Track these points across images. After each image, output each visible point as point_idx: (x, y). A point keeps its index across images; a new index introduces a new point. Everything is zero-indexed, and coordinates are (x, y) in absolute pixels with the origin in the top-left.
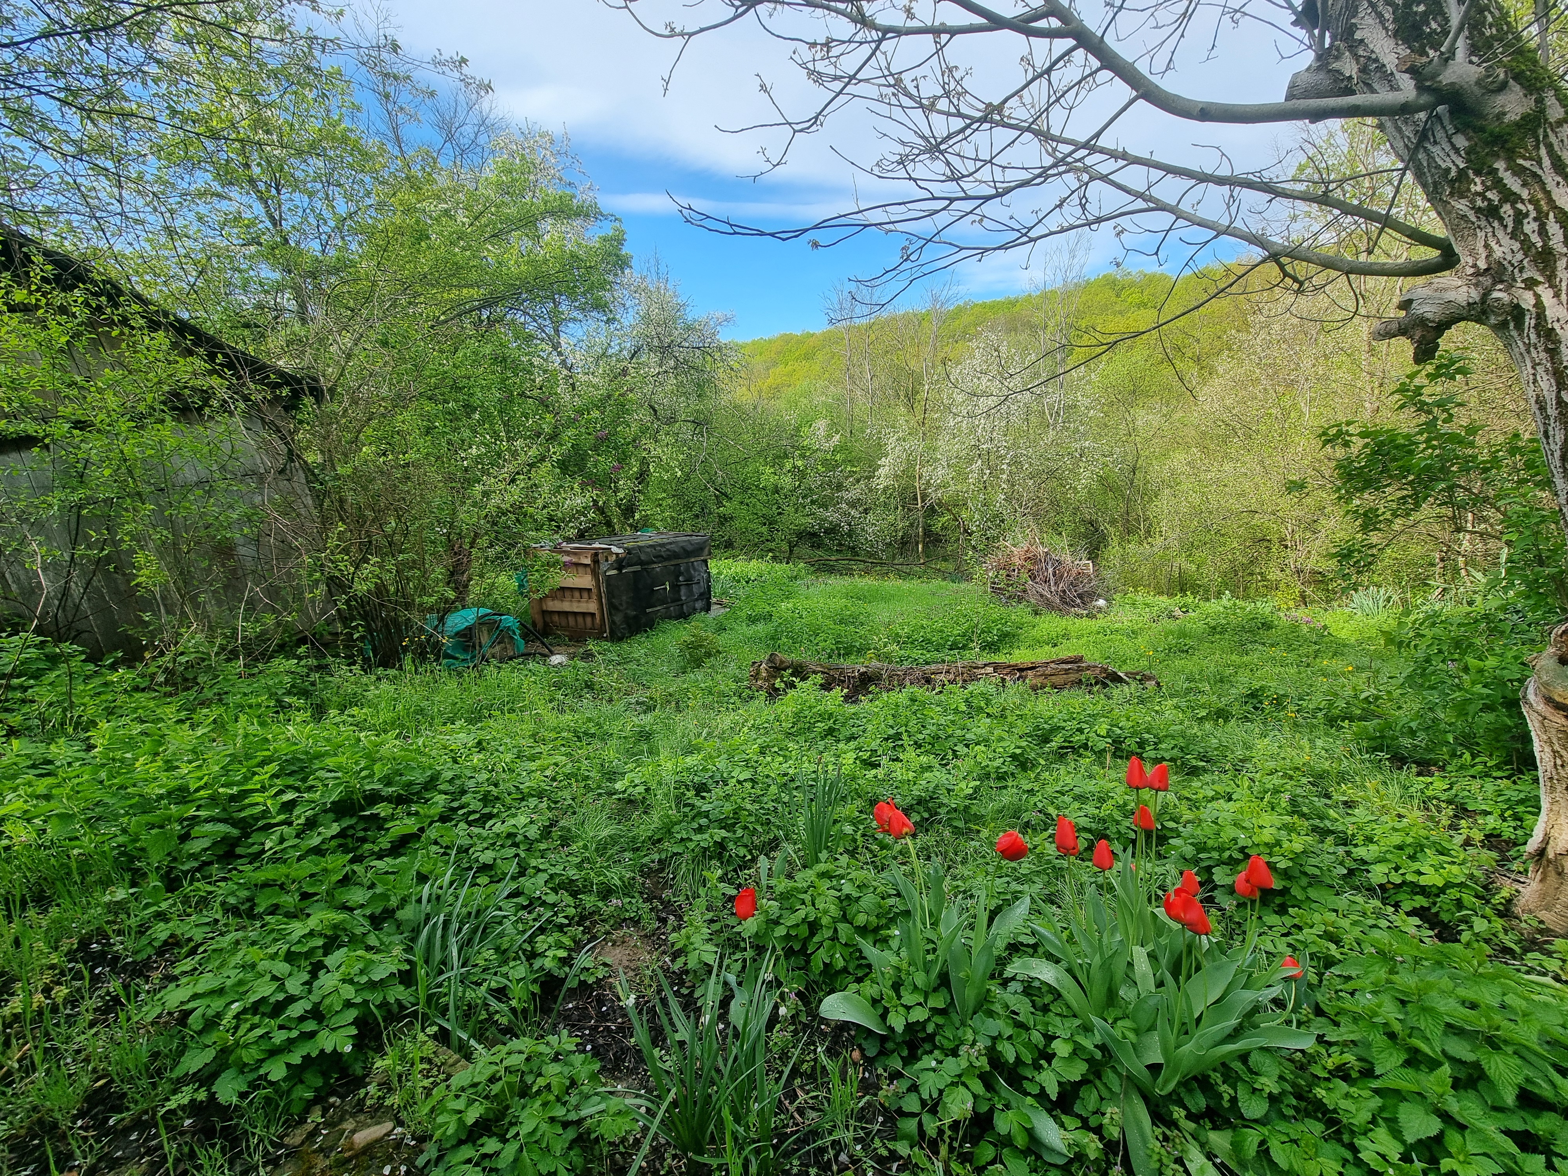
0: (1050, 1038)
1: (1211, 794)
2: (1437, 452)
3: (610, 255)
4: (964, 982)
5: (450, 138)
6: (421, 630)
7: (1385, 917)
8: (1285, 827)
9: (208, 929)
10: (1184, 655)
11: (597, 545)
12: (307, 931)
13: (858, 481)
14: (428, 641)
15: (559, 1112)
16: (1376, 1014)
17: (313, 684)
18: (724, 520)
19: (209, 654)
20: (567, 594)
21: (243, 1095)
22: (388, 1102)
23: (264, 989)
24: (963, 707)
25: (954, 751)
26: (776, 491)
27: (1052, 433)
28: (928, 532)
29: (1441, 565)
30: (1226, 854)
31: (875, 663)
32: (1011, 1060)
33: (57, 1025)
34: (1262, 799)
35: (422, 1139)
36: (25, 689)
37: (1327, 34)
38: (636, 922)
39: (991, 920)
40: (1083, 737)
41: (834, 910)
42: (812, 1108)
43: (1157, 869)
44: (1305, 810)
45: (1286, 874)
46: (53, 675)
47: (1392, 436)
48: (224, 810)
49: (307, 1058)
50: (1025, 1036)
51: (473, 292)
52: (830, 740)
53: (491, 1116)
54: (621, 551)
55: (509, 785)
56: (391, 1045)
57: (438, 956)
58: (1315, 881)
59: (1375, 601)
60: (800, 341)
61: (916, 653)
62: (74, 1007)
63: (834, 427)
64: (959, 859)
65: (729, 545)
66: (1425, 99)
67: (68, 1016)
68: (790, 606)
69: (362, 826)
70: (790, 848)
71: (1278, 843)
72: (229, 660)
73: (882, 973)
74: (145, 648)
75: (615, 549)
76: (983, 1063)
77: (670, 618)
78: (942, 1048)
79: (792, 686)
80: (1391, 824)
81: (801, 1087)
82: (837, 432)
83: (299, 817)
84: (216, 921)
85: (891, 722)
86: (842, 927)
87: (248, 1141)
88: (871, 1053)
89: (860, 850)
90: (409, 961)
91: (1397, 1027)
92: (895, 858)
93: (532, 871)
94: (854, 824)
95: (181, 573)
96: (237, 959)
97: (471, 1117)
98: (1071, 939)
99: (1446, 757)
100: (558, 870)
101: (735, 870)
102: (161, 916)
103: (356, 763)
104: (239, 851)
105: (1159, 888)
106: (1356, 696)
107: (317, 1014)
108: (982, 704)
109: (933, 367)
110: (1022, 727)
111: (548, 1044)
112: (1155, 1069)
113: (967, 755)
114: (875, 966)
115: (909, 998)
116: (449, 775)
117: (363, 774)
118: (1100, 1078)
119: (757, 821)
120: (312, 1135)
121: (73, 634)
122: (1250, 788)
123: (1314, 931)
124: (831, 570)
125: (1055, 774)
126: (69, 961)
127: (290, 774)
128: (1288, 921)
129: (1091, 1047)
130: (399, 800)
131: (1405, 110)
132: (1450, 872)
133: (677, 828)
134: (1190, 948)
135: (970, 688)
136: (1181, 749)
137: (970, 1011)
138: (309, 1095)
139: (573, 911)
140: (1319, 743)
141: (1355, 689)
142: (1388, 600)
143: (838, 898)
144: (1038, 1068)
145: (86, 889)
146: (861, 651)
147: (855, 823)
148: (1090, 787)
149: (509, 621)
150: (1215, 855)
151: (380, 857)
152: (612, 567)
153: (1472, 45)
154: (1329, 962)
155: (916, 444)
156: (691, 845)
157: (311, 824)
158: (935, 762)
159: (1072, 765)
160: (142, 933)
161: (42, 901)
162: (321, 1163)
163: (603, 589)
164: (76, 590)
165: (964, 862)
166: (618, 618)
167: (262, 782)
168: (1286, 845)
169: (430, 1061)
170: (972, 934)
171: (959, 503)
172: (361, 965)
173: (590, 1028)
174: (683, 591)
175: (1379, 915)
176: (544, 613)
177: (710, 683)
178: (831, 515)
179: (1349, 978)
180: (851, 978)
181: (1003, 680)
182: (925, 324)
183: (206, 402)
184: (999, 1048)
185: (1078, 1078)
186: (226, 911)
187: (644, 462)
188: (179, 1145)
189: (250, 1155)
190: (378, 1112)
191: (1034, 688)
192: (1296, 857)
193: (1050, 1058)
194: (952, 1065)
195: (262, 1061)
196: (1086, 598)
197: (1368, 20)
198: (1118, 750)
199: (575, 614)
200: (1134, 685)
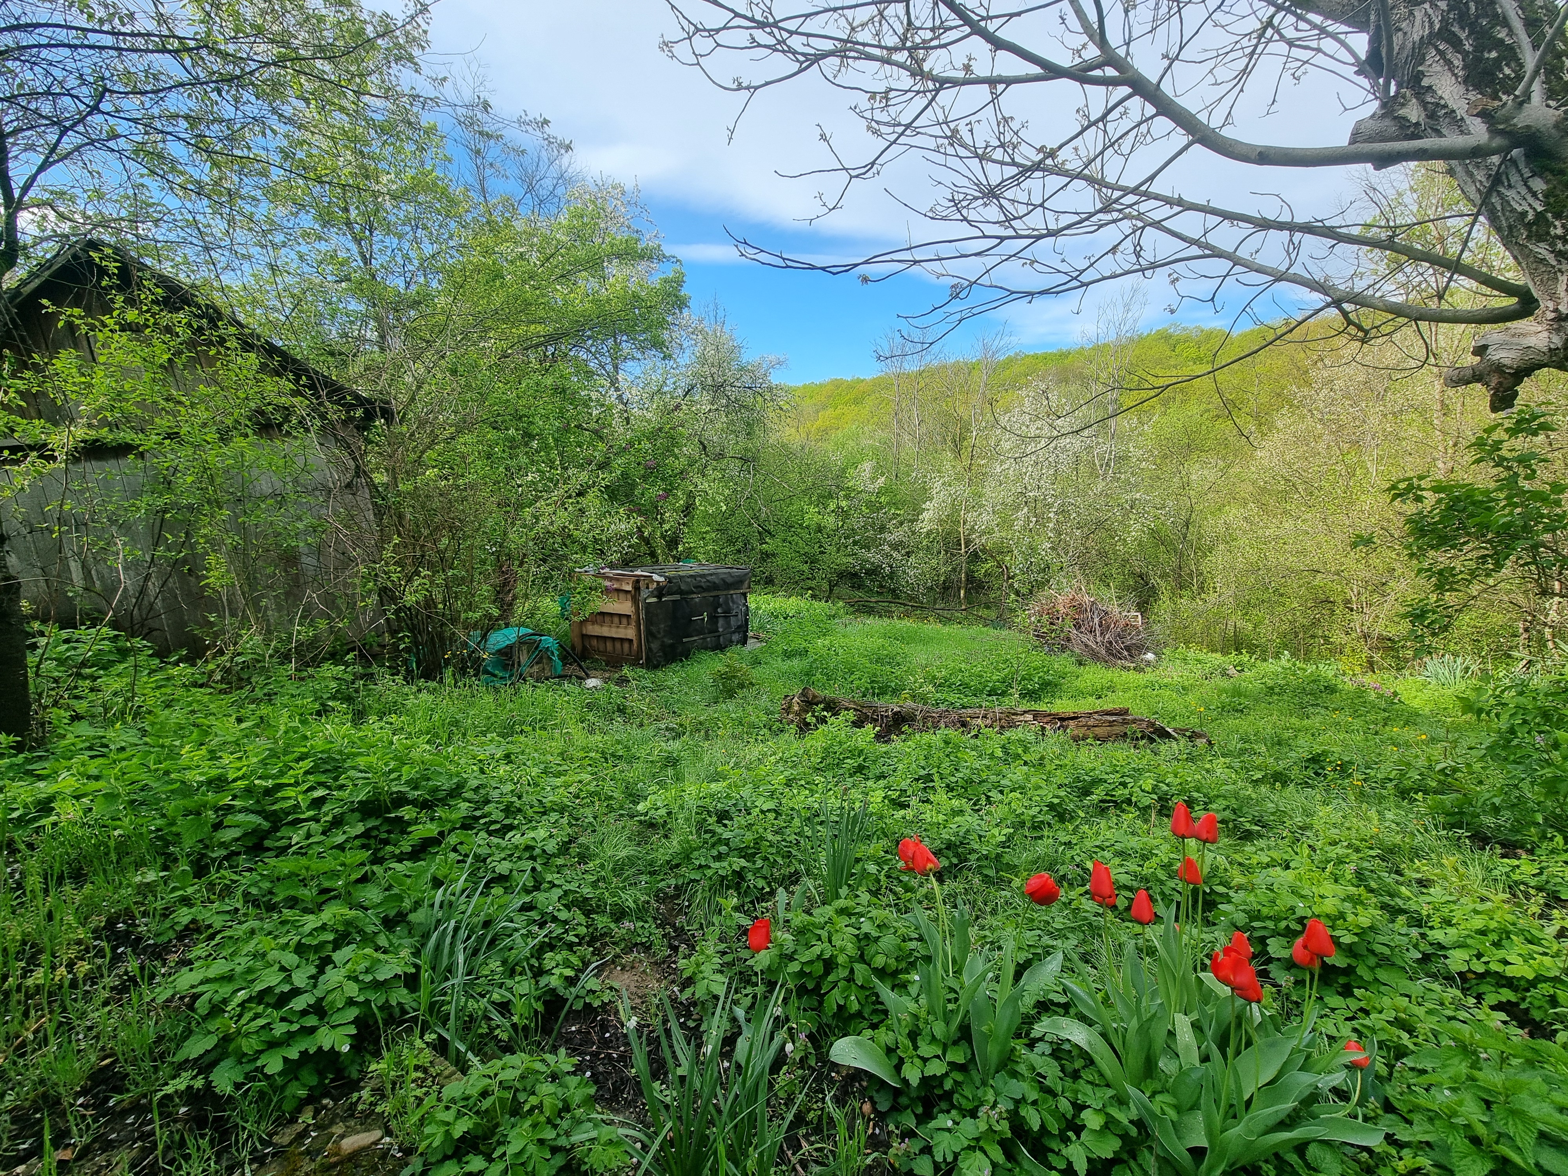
0: (1079, 1108)
1: (1266, 860)
2: (1518, 510)
3: (669, 295)
4: (986, 1037)
5: (530, 189)
6: (465, 645)
7: (1467, 1008)
8: (1349, 898)
9: (228, 917)
10: (1238, 715)
11: (639, 572)
12: (319, 924)
13: (901, 523)
14: (470, 656)
15: (549, 1134)
16: (1455, 1114)
17: (357, 691)
18: (766, 556)
19: (264, 656)
20: (607, 619)
21: (238, 1086)
22: (378, 1109)
23: (271, 979)
24: (999, 753)
25: (988, 797)
26: (820, 529)
27: (1101, 485)
28: (970, 578)
29: (1525, 635)
30: (1283, 924)
31: (910, 703)
32: (1036, 1128)
33: (75, 1000)
34: (1324, 869)
35: (408, 1151)
36: (94, 678)
37: (1393, 83)
38: (647, 948)
39: (1018, 976)
40: (1126, 792)
41: (851, 949)
42: (817, 1162)
43: (1204, 936)
44: (1373, 885)
45: (1350, 951)
46: (122, 667)
47: (1470, 492)
48: (258, 802)
49: (304, 1054)
50: (1051, 1102)
51: (540, 329)
52: (859, 777)
53: (480, 1132)
54: (662, 579)
55: (533, 799)
56: (388, 1050)
57: (445, 962)
58: (1385, 962)
59: (1452, 672)
60: (851, 387)
61: (953, 697)
62: (94, 983)
63: (879, 470)
64: (988, 909)
65: (769, 581)
66: (1498, 142)
67: (87, 992)
68: (827, 642)
69: (385, 828)
70: (810, 883)
71: (1342, 916)
72: (282, 664)
73: (899, 1020)
74: (208, 648)
75: (656, 577)
76: (1004, 1127)
77: (706, 649)
78: (960, 1109)
79: (823, 721)
80: (1471, 906)
81: (806, 1136)
82: (883, 474)
83: (326, 814)
84: (237, 910)
85: (923, 763)
86: (859, 967)
87: (237, 1135)
88: (883, 1107)
89: (883, 890)
90: (416, 966)
91: (1481, 1131)
92: (920, 902)
93: (546, 885)
94: (878, 864)
95: (248, 578)
96: (250, 947)
97: (459, 1129)
98: (1106, 1000)
99: (1536, 839)
100: (573, 886)
101: (752, 902)
102: (186, 901)
103: (386, 764)
104: (267, 843)
105: (1207, 956)
106: (1430, 768)
107: (319, 1009)
108: (1020, 751)
109: (982, 414)
110: (1061, 777)
111: (543, 1061)
112: (1198, 1153)
113: (1001, 802)
114: (892, 1012)
115: (926, 1050)
116: (474, 783)
117: (392, 776)
118: (1135, 1159)
119: (778, 853)
120: (302, 1135)
121: (145, 631)
122: (1309, 856)
123: (1382, 1016)
124: (870, 611)
125: (1095, 828)
126: (95, 939)
127: (325, 772)
128: (1354, 1005)
129: (1126, 1122)
130: (425, 805)
131: (1477, 153)
132: (1541, 964)
133: (696, 854)
134: (1239, 1020)
135: (1007, 734)
136: (1234, 811)
137: (992, 1071)
138: (302, 1093)
139: (585, 930)
140: (1389, 815)
141: (1429, 759)
142: (1467, 669)
143: (857, 936)
144: (1066, 1141)
145: (121, 868)
146: (896, 692)
147: (880, 863)
148: (1134, 842)
149: (549, 642)
150: (1270, 924)
151: (400, 861)
152: (652, 595)
153: (1549, 90)
154: (1401, 1053)
155: (962, 490)
156: (709, 873)
157: (337, 822)
158: (967, 807)
159: (1114, 819)
160: (165, 916)
161: (78, 877)
162: (308, 1166)
163: (642, 615)
164: (153, 587)
165: (994, 912)
166: (655, 646)
167: (296, 777)
168: (1350, 918)
169: (425, 1071)
170: (997, 987)
171: (1002, 550)
172: (367, 964)
173: (592, 1054)
174: (721, 622)
175: (1459, 1006)
176: (584, 637)
177: (740, 713)
178: (873, 557)
179: (1423, 1072)
180: (865, 1024)
181: (1043, 728)
182: (975, 373)
183: (287, 419)
184: (1023, 1113)
185: (1110, 1156)
186: (246, 902)
187: (690, 495)
188: (172, 1132)
189: (238, 1150)
190: (369, 1118)
191: (1076, 739)
192: (1362, 933)
193: (1079, 1130)
194: (969, 1128)
195: (261, 1052)
196: (1134, 650)
197: (1437, 68)
198: (1164, 810)
199: (613, 639)
200: (1183, 741)
